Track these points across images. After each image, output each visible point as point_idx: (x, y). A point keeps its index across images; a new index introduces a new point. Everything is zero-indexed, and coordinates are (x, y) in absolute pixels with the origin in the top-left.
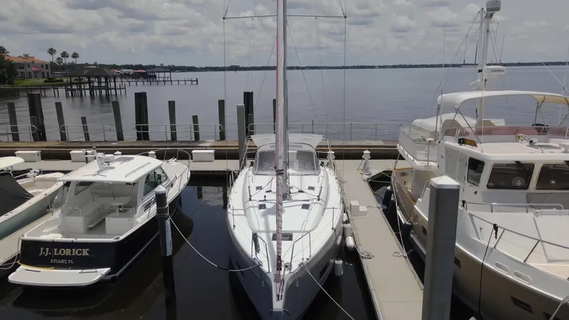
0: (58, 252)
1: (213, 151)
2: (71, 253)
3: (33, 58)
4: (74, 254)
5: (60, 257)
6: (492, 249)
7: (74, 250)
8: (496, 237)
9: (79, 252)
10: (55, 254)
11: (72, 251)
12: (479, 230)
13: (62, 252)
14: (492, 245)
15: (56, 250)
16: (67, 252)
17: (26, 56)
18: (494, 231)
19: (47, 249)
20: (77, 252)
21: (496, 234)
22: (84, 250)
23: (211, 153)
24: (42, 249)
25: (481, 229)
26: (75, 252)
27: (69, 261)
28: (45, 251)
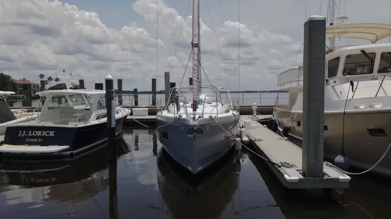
0: (32, 133)
1: (147, 109)
2: (42, 134)
3: (29, 81)
4: (43, 135)
5: (33, 137)
6: (350, 100)
7: (44, 132)
8: (353, 91)
9: (47, 133)
10: (30, 135)
11: (42, 132)
12: (339, 93)
13: (35, 134)
14: (350, 97)
15: (30, 132)
16: (39, 133)
17: (24, 79)
18: (351, 87)
19: (24, 132)
20: (46, 133)
21: (353, 88)
22: (51, 132)
23: (146, 110)
24: (20, 132)
25: (341, 92)
26: (45, 133)
27: (40, 140)
28: (22, 133)
